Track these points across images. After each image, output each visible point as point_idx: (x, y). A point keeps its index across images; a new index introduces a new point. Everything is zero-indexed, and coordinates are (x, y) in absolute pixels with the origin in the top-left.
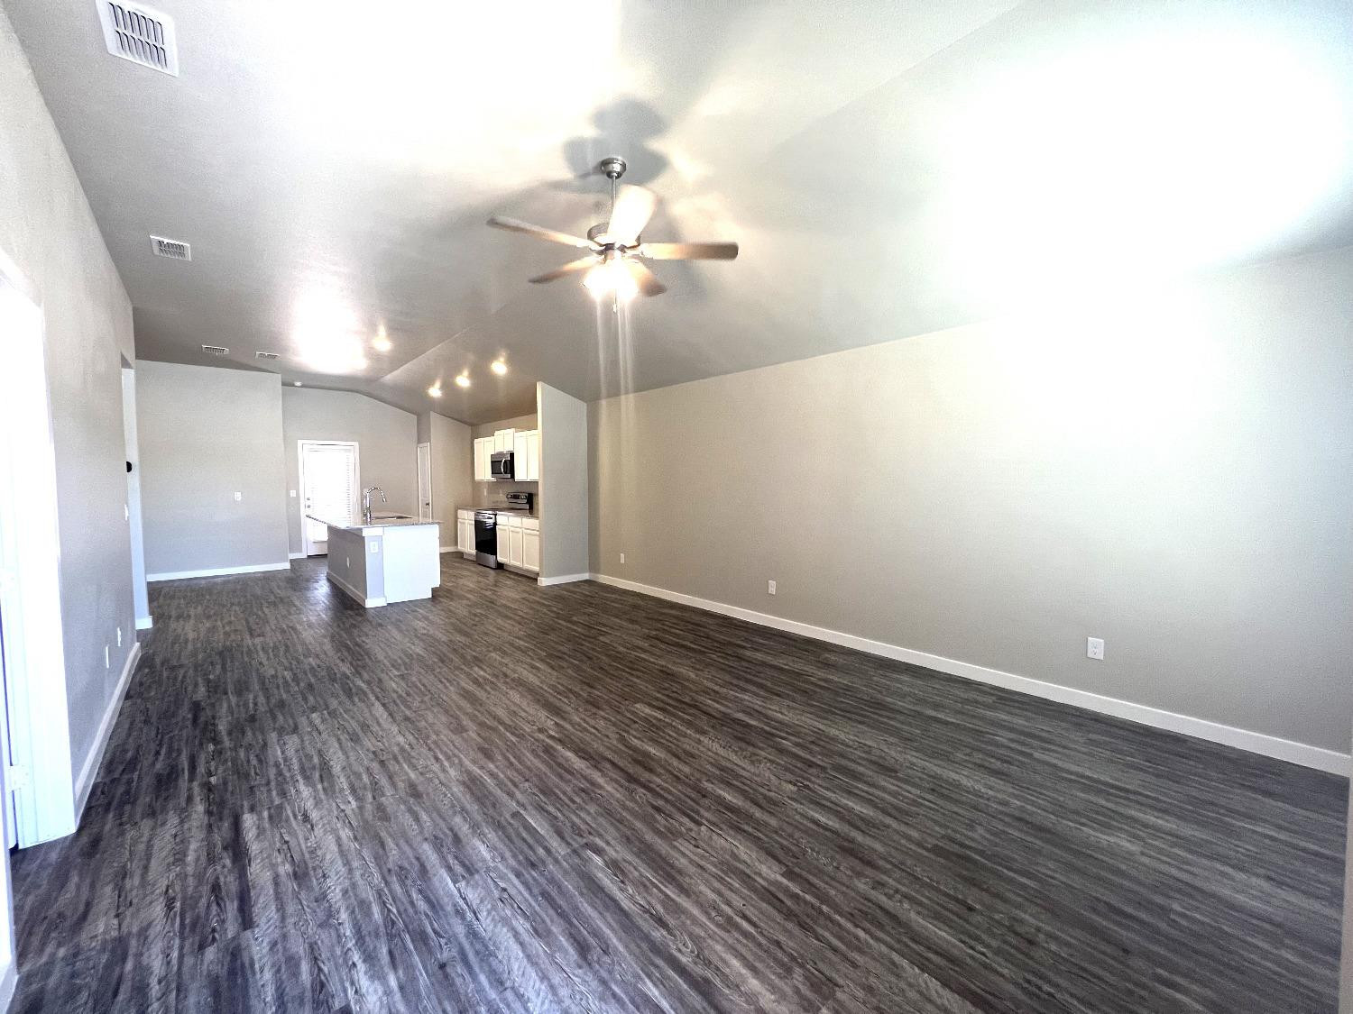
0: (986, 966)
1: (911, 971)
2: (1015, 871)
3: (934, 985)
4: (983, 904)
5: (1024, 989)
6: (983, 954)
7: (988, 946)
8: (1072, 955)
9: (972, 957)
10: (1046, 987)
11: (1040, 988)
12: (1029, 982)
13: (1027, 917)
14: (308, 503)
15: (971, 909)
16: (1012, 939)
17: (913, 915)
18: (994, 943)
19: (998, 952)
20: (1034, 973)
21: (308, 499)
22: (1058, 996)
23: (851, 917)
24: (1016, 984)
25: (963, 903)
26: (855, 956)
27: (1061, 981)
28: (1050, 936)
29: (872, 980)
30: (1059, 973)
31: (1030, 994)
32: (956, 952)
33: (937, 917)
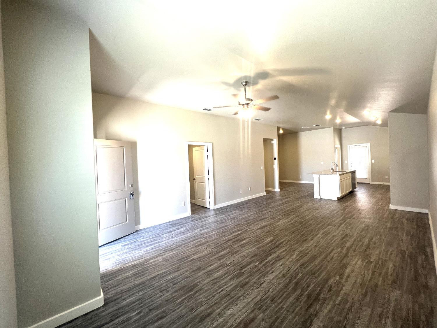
0: (160, 281)
1: (164, 271)
2: (184, 299)
3: (160, 273)
4: (175, 287)
5: (153, 285)
6: (162, 282)
7: (164, 283)
8: (155, 297)
9: (162, 280)
10: (151, 289)
11: (151, 287)
12: (153, 286)
13: (168, 294)
14: (351, 165)
15: (174, 284)
16: (164, 288)
17: (176, 274)
18: (164, 285)
19: (162, 284)
20: (154, 288)
21: (351, 164)
22: (148, 290)
23: (180, 265)
24: (154, 284)
25: (177, 283)
26: (170, 265)
27: (151, 292)
28: (161, 296)
29: (164, 266)
30: (153, 292)
31: (151, 285)
32: (165, 278)
33: (174, 278)
